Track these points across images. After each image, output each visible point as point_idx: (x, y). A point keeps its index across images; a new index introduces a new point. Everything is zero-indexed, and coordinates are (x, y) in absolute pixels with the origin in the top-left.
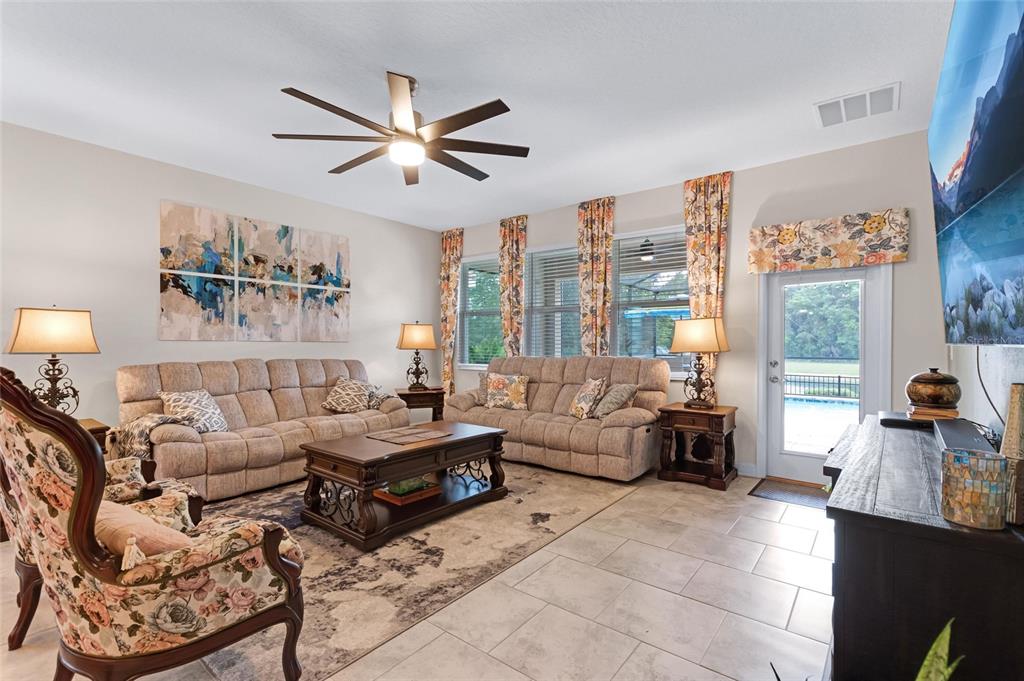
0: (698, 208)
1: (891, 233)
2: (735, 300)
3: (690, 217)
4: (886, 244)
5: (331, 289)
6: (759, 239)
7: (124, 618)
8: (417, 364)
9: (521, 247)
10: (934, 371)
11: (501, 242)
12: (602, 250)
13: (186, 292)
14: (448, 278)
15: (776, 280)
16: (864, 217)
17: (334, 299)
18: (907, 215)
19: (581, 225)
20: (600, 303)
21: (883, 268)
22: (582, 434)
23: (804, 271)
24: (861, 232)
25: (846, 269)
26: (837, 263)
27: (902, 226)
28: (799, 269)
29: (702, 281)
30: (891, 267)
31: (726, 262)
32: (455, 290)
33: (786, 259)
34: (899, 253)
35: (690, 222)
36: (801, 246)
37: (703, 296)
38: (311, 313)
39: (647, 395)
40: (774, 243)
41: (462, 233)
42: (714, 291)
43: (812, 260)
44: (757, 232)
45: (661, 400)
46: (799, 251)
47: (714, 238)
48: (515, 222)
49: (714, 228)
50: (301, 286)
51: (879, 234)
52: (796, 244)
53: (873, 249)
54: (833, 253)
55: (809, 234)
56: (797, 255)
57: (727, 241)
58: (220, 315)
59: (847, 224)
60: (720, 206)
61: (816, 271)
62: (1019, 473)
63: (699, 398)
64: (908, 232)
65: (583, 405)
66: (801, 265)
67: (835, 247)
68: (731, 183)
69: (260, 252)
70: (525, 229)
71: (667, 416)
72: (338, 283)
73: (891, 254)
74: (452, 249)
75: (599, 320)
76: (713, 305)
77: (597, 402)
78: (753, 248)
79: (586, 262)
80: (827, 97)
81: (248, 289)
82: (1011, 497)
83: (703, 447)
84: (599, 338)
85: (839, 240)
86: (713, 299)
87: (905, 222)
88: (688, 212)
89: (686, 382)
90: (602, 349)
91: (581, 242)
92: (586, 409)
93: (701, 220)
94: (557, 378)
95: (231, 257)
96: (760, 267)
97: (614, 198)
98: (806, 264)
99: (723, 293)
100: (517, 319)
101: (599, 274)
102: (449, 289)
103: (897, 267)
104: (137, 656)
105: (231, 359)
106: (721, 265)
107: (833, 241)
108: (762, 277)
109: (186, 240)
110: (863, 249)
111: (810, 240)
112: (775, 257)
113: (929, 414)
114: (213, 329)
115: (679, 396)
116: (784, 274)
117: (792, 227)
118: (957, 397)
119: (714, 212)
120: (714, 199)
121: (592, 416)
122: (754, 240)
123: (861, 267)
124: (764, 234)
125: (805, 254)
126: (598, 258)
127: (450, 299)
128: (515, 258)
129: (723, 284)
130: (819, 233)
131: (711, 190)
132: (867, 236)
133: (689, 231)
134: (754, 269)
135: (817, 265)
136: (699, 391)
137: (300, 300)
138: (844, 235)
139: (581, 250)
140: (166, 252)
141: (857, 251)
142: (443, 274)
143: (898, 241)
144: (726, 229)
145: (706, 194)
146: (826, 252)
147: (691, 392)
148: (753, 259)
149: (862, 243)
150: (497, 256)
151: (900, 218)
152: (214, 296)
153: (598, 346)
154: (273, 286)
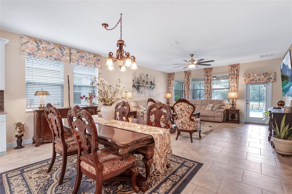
0: (232, 70)
1: (272, 76)
2: (240, 88)
3: (230, 72)
4: (271, 78)
5: (153, 86)
6: (245, 77)
7: (193, 126)
8: (168, 101)
9: (189, 77)
10: (281, 100)
11: (185, 76)
12: (210, 78)
13: (135, 88)
14: (171, 83)
15: (248, 84)
16: (267, 73)
17: (153, 88)
18: (275, 73)
19: (205, 73)
20: (209, 89)
21: (270, 83)
22: (211, 114)
23: (254, 83)
24: (266, 76)
25: (263, 83)
26: (261, 82)
27: (274, 75)
28: (253, 82)
29: (233, 85)
30: (272, 83)
31: (238, 81)
32: (173, 86)
33: (251, 81)
34: (273, 80)
35: (230, 73)
36: (254, 78)
37: (233, 88)
38: (150, 91)
39: (221, 107)
40: (248, 78)
41: (174, 74)
42: (235, 86)
43: (256, 81)
44: (245, 75)
45: (225, 108)
46: (254, 79)
47: (235, 77)
48: (188, 71)
49: (236, 74)
50: (149, 86)
51: (270, 77)
52: (253, 78)
53: (268, 79)
54: (261, 80)
55: (256, 76)
56: (253, 80)
57: (238, 77)
58: (139, 92)
59: (263, 74)
60: (237, 70)
61: (257, 83)
62: (291, 108)
63: (233, 107)
64: (275, 77)
65: (210, 108)
66: (254, 82)
67: (261, 79)
68: (239, 66)
69: (144, 80)
70: (190, 73)
71: (227, 110)
72: (154, 85)
73: (272, 80)
74: (172, 77)
75: (209, 92)
76: (235, 89)
77: (212, 108)
78: (244, 78)
79: (206, 80)
80: (262, 54)
81: (143, 87)
82: (291, 111)
83: (233, 116)
84: (209, 96)
85: (262, 77)
86: (235, 88)
87: (275, 74)
88: (229, 71)
89: (230, 104)
90: (209, 98)
91: (204, 76)
92: (210, 109)
93: (233, 73)
94: (201, 104)
95: (140, 81)
96: (246, 82)
97: (212, 67)
98: (255, 82)
99: (237, 87)
100: (188, 92)
101: (209, 83)
102: (171, 86)
103: (273, 83)
104: (193, 130)
105: (143, 100)
106: (237, 81)
107: (260, 77)
108: (246, 84)
109: (135, 78)
110: (266, 79)
111: (256, 77)
112: (249, 80)
113: (280, 107)
114: (138, 94)
115: (229, 107)
116: (250, 83)
117: (252, 75)
118: (285, 104)
119: (236, 71)
120: (236, 69)
121: (211, 110)
122: (244, 77)
123: (266, 83)
124: (246, 76)
125: (255, 80)
126: (209, 80)
127: (171, 88)
128: (188, 79)
129: (237, 85)
130: (258, 76)
131: (235, 67)
132: (267, 77)
133: (230, 75)
134: (244, 82)
135: (257, 82)
136: (233, 106)
137: (149, 89)
138: (263, 77)
139: (204, 78)
140: (133, 80)
141: (265, 80)
142: (169, 82)
143: (273, 78)
144: (238, 75)
145: (234, 68)
146: (259, 80)
147: (231, 106)
148: (244, 81)
149: (266, 78)
150: (183, 79)
151: (274, 74)
152: (139, 88)
153: (209, 97)
154: (146, 86)
